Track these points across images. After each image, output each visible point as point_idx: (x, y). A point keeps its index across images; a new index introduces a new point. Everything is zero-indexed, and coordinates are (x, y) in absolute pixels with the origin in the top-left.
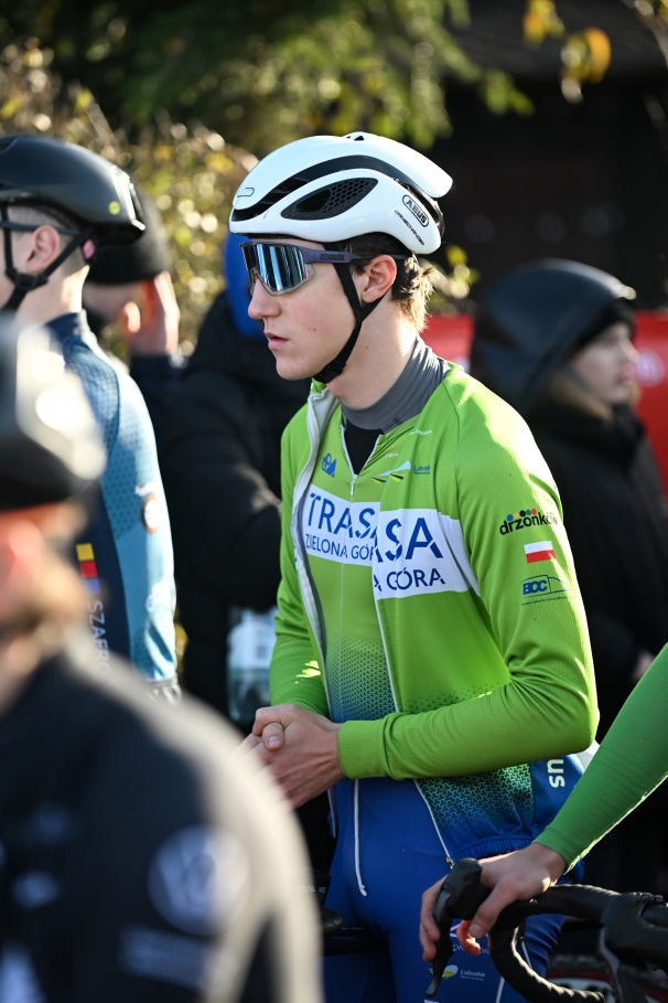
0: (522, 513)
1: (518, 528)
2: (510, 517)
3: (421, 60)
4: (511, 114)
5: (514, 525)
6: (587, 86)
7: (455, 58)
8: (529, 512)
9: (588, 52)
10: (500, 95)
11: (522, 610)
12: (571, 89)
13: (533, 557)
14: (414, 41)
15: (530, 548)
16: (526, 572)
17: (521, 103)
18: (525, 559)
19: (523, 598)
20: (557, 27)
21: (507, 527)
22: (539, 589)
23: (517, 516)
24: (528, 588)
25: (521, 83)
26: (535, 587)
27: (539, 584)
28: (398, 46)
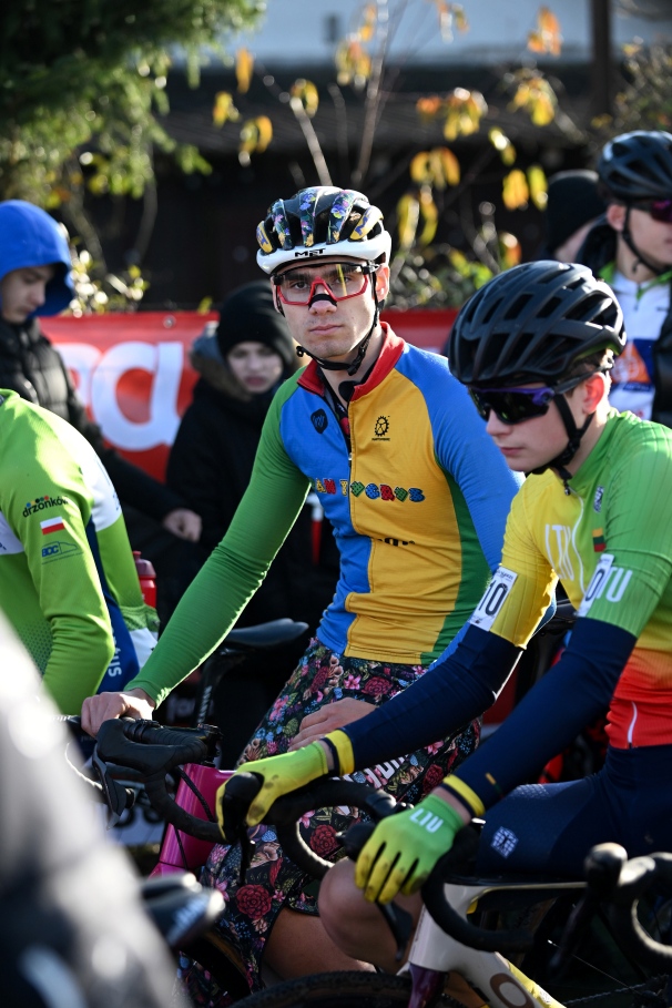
0: (37, 501)
1: (35, 511)
2: (29, 505)
3: (136, 135)
4: (197, 173)
5: (32, 510)
6: (255, 155)
7: (160, 135)
8: (42, 499)
9: (258, 133)
10: (191, 161)
11: (42, 567)
12: (245, 158)
13: (48, 530)
14: (131, 124)
15: (45, 524)
16: (43, 541)
17: (204, 167)
18: (41, 533)
19: (42, 560)
20: (235, 114)
21: (27, 512)
22: (53, 552)
23: (33, 503)
24: (46, 552)
25: (205, 154)
26: (50, 551)
27: (52, 549)
28: (121, 127)
